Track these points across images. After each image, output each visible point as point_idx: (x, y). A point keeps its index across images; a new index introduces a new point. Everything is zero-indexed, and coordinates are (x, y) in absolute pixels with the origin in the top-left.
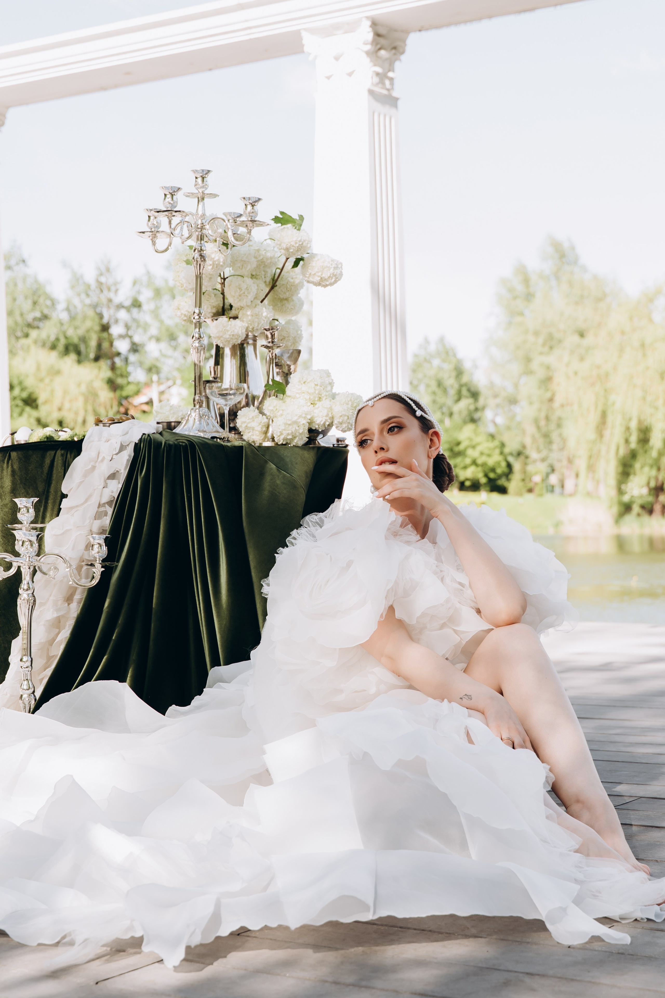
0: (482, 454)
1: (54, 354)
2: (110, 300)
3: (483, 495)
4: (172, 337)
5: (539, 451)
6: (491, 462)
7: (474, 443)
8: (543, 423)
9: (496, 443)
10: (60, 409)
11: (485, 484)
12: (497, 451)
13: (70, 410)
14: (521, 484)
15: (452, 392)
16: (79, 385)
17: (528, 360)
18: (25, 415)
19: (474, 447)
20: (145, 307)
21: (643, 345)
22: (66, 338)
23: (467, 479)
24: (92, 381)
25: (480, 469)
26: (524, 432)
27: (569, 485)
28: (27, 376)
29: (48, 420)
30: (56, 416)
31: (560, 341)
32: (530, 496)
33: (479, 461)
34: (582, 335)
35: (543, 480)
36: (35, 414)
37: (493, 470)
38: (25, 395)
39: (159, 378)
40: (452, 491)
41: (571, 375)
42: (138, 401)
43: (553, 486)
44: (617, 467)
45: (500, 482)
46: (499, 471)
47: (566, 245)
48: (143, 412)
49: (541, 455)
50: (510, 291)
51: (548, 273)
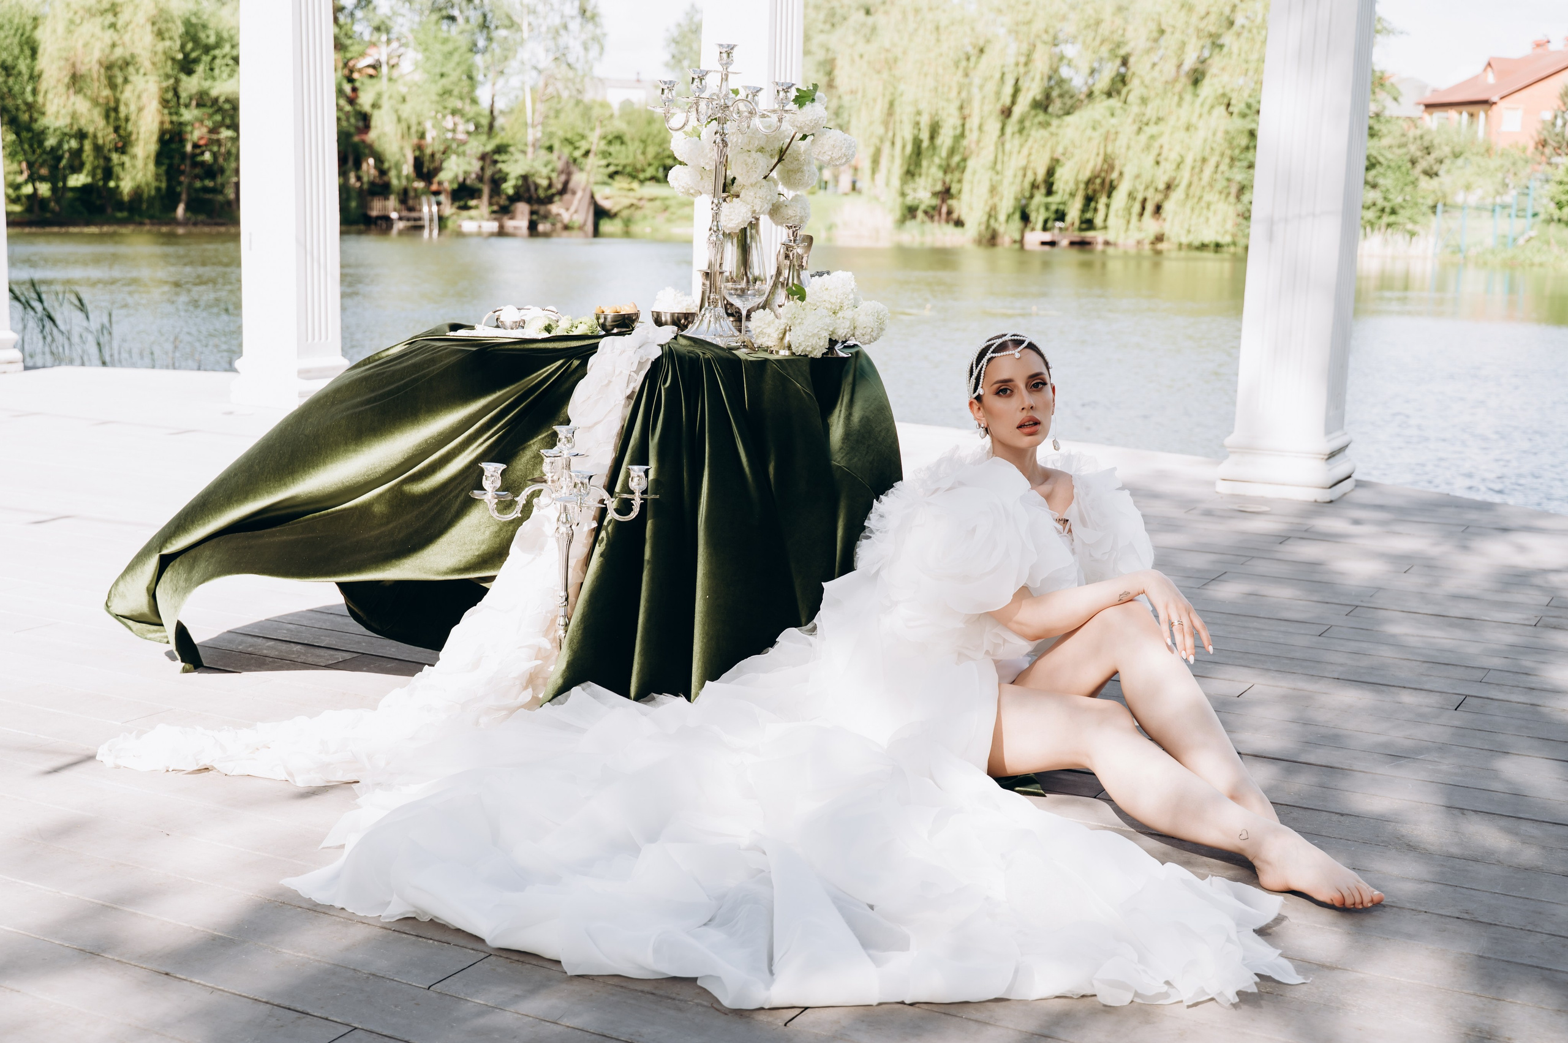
17: (808, 38)
21: (937, 28)
27: (846, 183)
31: (845, 19)
34: (868, 12)
39: (388, 39)
41: (857, 58)
42: (362, 63)
43: (826, 182)
44: (902, 165)
48: (370, 76)
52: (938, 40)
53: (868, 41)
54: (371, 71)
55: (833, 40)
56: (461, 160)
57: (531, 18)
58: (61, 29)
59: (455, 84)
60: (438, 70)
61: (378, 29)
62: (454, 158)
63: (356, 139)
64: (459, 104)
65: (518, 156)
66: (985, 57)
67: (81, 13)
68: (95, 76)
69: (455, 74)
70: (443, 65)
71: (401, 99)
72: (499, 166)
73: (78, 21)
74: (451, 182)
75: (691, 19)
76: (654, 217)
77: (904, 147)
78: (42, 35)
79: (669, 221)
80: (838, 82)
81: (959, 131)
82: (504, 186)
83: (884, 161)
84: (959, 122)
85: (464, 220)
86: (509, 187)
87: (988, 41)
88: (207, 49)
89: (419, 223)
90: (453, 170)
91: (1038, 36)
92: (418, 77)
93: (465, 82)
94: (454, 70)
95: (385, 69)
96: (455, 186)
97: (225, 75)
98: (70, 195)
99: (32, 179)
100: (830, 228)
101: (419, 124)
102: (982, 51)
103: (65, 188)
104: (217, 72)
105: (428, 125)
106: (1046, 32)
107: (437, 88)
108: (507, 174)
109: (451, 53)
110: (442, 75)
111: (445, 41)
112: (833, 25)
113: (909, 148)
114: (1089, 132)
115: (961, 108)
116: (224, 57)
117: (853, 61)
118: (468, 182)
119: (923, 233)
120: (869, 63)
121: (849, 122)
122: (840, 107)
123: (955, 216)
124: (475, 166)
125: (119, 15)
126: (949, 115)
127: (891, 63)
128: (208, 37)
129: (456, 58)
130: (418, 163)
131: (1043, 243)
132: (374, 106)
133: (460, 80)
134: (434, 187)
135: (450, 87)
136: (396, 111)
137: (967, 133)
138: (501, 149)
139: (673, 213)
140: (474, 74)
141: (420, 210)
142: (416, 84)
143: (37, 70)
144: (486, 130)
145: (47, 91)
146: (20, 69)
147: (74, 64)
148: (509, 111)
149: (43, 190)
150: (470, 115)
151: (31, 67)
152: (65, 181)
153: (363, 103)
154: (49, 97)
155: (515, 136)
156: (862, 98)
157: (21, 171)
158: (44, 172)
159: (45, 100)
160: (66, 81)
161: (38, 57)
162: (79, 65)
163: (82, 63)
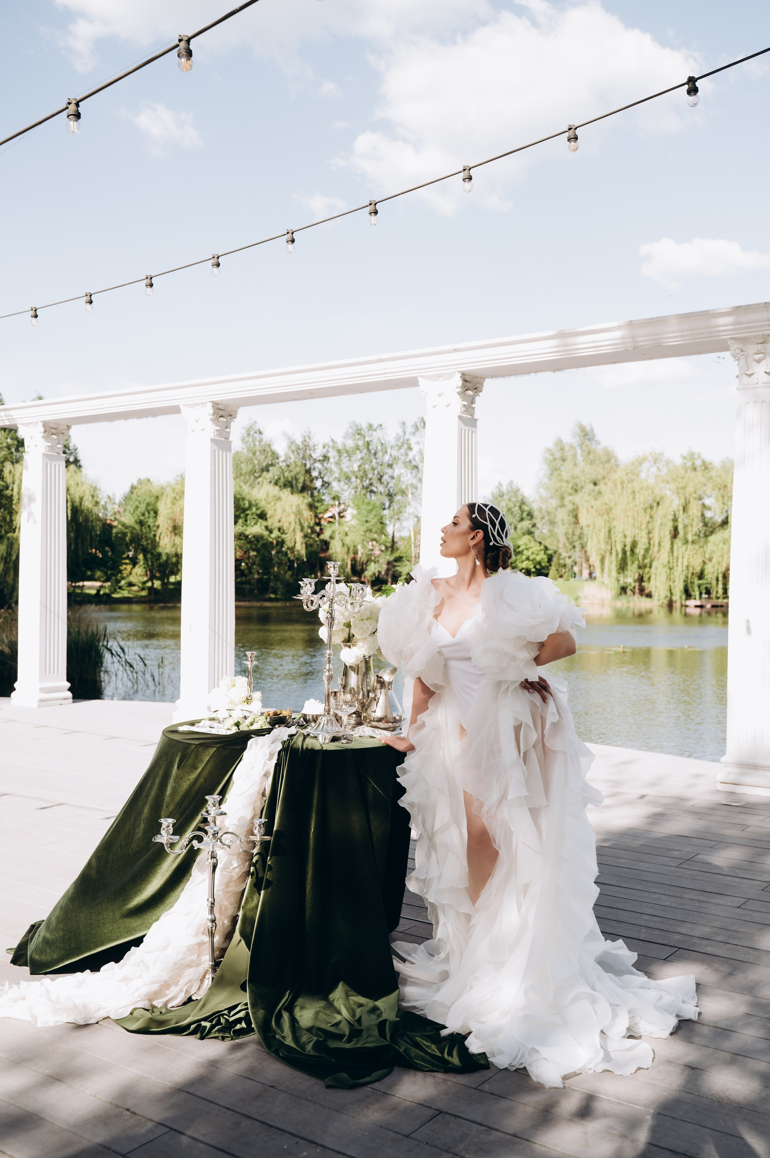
0: (533, 553)
1: (277, 488)
2: (311, 456)
4: (348, 478)
5: (567, 552)
6: (538, 558)
7: (528, 547)
8: (570, 536)
9: (542, 547)
10: (279, 521)
11: (534, 572)
12: (543, 552)
13: (286, 522)
14: (556, 572)
16: (291, 507)
17: (562, 498)
18: (259, 524)
19: (527, 549)
20: (332, 460)
21: (634, 492)
22: (284, 477)
24: (299, 505)
25: (531, 563)
26: (558, 541)
27: (586, 574)
28: (260, 500)
29: (273, 527)
30: (277, 525)
31: (582, 487)
33: (531, 558)
34: (595, 484)
35: (570, 571)
36: (265, 523)
37: (539, 563)
38: (259, 512)
39: (339, 504)
41: (590, 508)
42: (327, 515)
43: (575, 574)
44: (616, 566)
45: (543, 571)
46: (543, 564)
47: (588, 428)
48: (330, 522)
49: (568, 554)
50: (552, 455)
51: (576, 445)
52: (634, 498)
53: (596, 499)
54: (330, 520)
55: (577, 499)
56: (377, 565)
57: (414, 490)
58: (169, 502)
59: (373, 526)
60: (364, 519)
61: (334, 499)
62: (372, 564)
63: (321, 555)
64: (376, 536)
65: (407, 563)
66: (660, 507)
69: (373, 521)
70: (367, 516)
71: (345, 534)
72: (397, 568)
73: (178, 498)
74: (371, 576)
75: (500, 489)
77: (617, 555)
78: (161, 507)
80: (580, 521)
81: (647, 545)
83: (607, 561)
84: (647, 541)
87: (662, 498)
88: (244, 510)
90: (372, 570)
91: (691, 495)
92: (353, 523)
93: (379, 526)
94: (373, 519)
95: (337, 518)
96: (374, 579)
97: (252, 524)
98: (170, 587)
99: (152, 578)
100: (577, 599)
101: (355, 546)
102: (658, 504)
103: (169, 583)
104: (248, 522)
105: (359, 547)
106: (695, 492)
107: (364, 528)
108: (401, 573)
109: (371, 511)
110: (367, 521)
111: (368, 503)
112: (576, 491)
113: (620, 556)
114: (721, 545)
115: (649, 533)
116: (252, 514)
117: (588, 510)
118: (380, 576)
119: (628, 602)
120: (596, 511)
121: (587, 542)
122: (581, 534)
123: (646, 592)
124: (385, 567)
126: (641, 537)
127: (609, 511)
128: (245, 504)
129: (374, 513)
130: (353, 567)
131: (696, 606)
132: (331, 537)
133: (376, 524)
134: (361, 580)
135: (371, 528)
137: (652, 547)
138: (397, 560)
140: (384, 521)
142: (353, 526)
143: (157, 524)
144: (390, 549)
145: (161, 534)
146: (148, 523)
147: (175, 520)
148: (402, 539)
149: (157, 584)
150: (381, 542)
151: (155, 522)
152: (168, 579)
153: (325, 536)
154: (162, 537)
155: (406, 553)
156: (593, 529)
157: (147, 575)
158: (158, 575)
159: (160, 539)
160: (171, 529)
161: (158, 517)
162: (177, 521)
163: (179, 520)
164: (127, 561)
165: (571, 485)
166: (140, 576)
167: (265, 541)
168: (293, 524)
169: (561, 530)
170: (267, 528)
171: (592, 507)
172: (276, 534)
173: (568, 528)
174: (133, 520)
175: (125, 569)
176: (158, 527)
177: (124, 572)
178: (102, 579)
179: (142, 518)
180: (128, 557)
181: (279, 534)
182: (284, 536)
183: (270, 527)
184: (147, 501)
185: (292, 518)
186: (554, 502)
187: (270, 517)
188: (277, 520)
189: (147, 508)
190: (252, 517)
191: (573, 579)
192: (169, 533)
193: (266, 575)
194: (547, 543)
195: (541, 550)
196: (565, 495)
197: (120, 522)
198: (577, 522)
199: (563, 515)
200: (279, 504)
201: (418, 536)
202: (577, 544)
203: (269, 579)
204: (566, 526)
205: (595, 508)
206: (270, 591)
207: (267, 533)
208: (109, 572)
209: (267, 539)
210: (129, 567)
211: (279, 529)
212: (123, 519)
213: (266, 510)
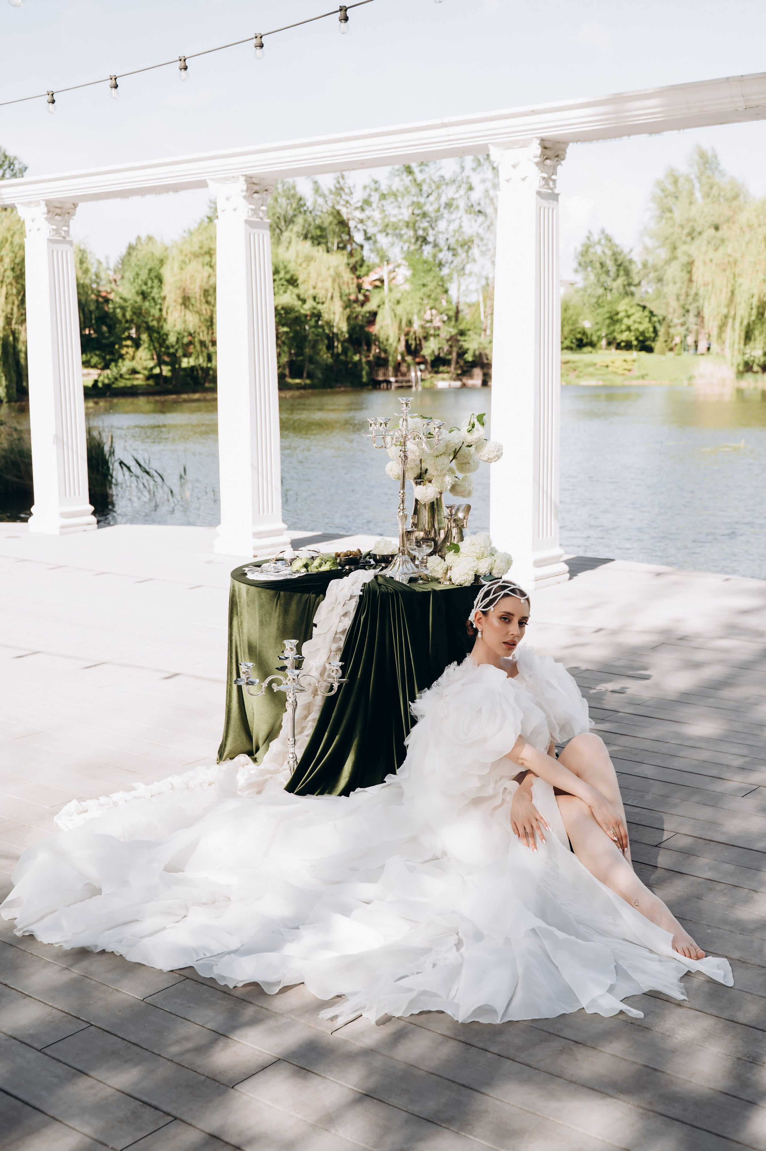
0: (635, 322)
1: (308, 243)
2: (347, 202)
3: (634, 354)
4: (397, 229)
5: (678, 319)
6: (641, 328)
7: (628, 313)
8: (682, 298)
9: (646, 313)
10: (314, 287)
11: (636, 346)
12: (647, 319)
13: (322, 288)
14: (664, 345)
15: (613, 273)
16: (329, 269)
17: (675, 248)
18: (289, 292)
19: (628, 317)
20: (374, 206)
23: (622, 341)
24: (338, 266)
25: (632, 333)
26: (668, 305)
27: (702, 346)
28: (289, 262)
29: (306, 297)
30: (311, 292)
31: (700, 233)
32: (670, 354)
33: (632, 327)
34: (717, 228)
35: (681, 342)
36: (296, 291)
37: (643, 333)
38: (288, 276)
39: (388, 263)
40: (611, 350)
41: (708, 261)
42: (373, 280)
43: (688, 347)
44: (742, 334)
45: (648, 343)
46: (647, 335)
47: (710, 153)
48: (376, 287)
49: (682, 320)
50: (663, 190)
51: (693, 177)
53: (716, 249)
54: (377, 283)
55: (692, 248)
56: (437, 341)
57: (481, 243)
58: (176, 267)
59: (432, 291)
60: (421, 282)
61: (380, 256)
62: (431, 339)
63: (367, 329)
64: (435, 303)
65: (475, 337)
67: (189, 256)
68: (198, 296)
69: (432, 284)
70: (423, 278)
71: (396, 302)
72: (461, 344)
73: (187, 261)
74: (431, 355)
76: (567, 375)
78: (166, 273)
79: (578, 377)
80: (695, 277)
82: (466, 356)
83: (729, 329)
85: (438, 381)
86: (469, 357)
89: (408, 384)
90: (430, 348)
92: (407, 287)
93: (440, 290)
94: (432, 281)
95: (386, 282)
96: (433, 358)
97: (281, 292)
98: (182, 373)
99: (160, 363)
100: (690, 378)
101: (408, 317)
103: (179, 368)
105: (414, 318)
107: (420, 294)
108: (468, 349)
109: (429, 271)
110: (423, 285)
111: (426, 262)
112: (693, 238)
116: (281, 279)
117: (705, 264)
118: (442, 355)
119: (756, 381)
120: (717, 265)
121: (704, 305)
122: (696, 294)
124: (446, 344)
125: (214, 256)
127: (732, 264)
129: (432, 273)
130: (408, 346)
132: (379, 306)
133: (436, 288)
134: (418, 360)
135: (429, 293)
136: (393, 310)
138: (462, 333)
139: (581, 372)
140: (445, 282)
141: (410, 375)
142: (406, 291)
143: (163, 294)
144: (454, 319)
145: (168, 308)
146: (153, 295)
147: (184, 290)
148: (470, 306)
149: (166, 371)
150: (442, 310)
151: (159, 293)
152: (180, 365)
153: (371, 306)
154: (169, 311)
155: (474, 323)
156: (713, 288)
157: (153, 359)
158: (167, 359)
159: (167, 313)
160: (180, 300)
161: (163, 286)
162: (187, 290)
163: (189, 289)
164: (129, 343)
165: (687, 230)
166: (146, 360)
167: (297, 314)
168: (331, 290)
169: (671, 290)
170: (298, 297)
171: (711, 260)
172: (310, 304)
173: (681, 288)
174: (134, 291)
175: (127, 353)
176: (164, 298)
177: (125, 357)
178: (100, 366)
179: (144, 288)
180: (129, 338)
181: (315, 304)
182: (320, 307)
183: (302, 297)
184: (149, 267)
185: (329, 284)
186: (663, 254)
187: (302, 283)
188: (311, 287)
189: (149, 274)
190: (280, 283)
191: (686, 353)
192: (179, 307)
193: (299, 356)
194: (651, 306)
195: (646, 316)
196: (677, 244)
197: (117, 294)
198: (691, 280)
199: (674, 271)
200: (312, 264)
201: (489, 303)
202: (691, 308)
203: (302, 361)
204: (678, 285)
205: (714, 261)
206: (305, 375)
207: (300, 303)
208: (108, 357)
209: (298, 311)
210: (131, 351)
211: (314, 298)
212: (120, 289)
213: (297, 273)
